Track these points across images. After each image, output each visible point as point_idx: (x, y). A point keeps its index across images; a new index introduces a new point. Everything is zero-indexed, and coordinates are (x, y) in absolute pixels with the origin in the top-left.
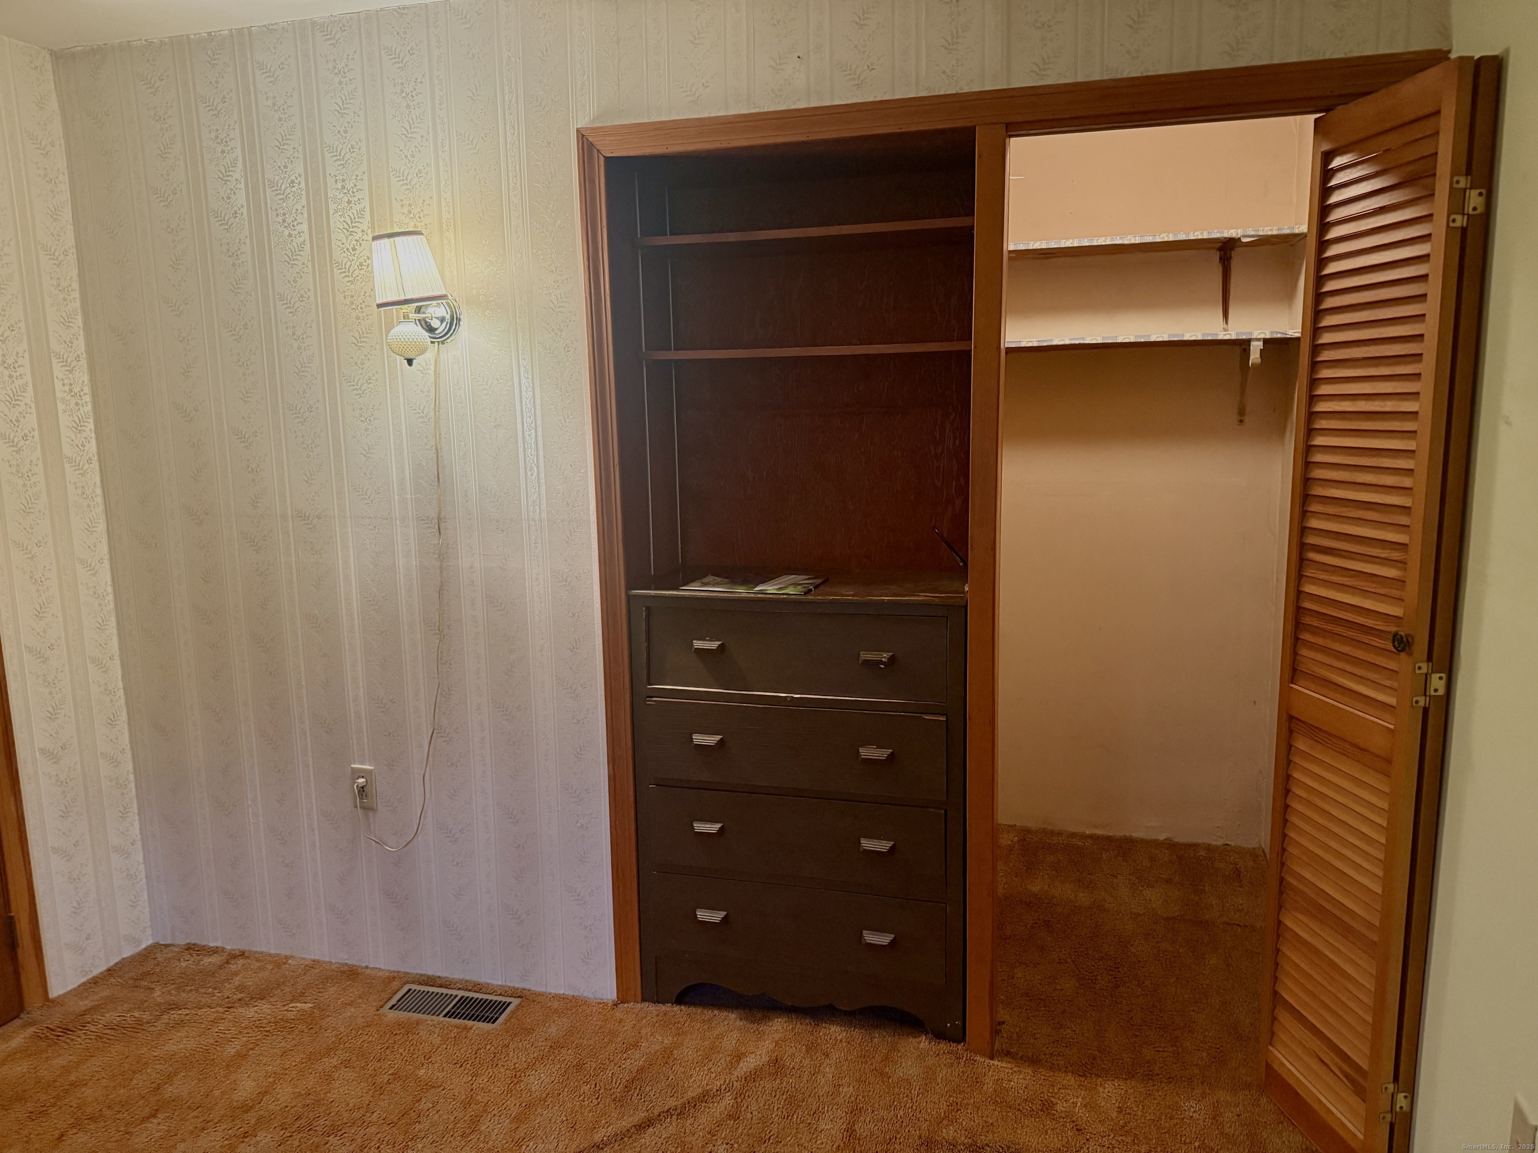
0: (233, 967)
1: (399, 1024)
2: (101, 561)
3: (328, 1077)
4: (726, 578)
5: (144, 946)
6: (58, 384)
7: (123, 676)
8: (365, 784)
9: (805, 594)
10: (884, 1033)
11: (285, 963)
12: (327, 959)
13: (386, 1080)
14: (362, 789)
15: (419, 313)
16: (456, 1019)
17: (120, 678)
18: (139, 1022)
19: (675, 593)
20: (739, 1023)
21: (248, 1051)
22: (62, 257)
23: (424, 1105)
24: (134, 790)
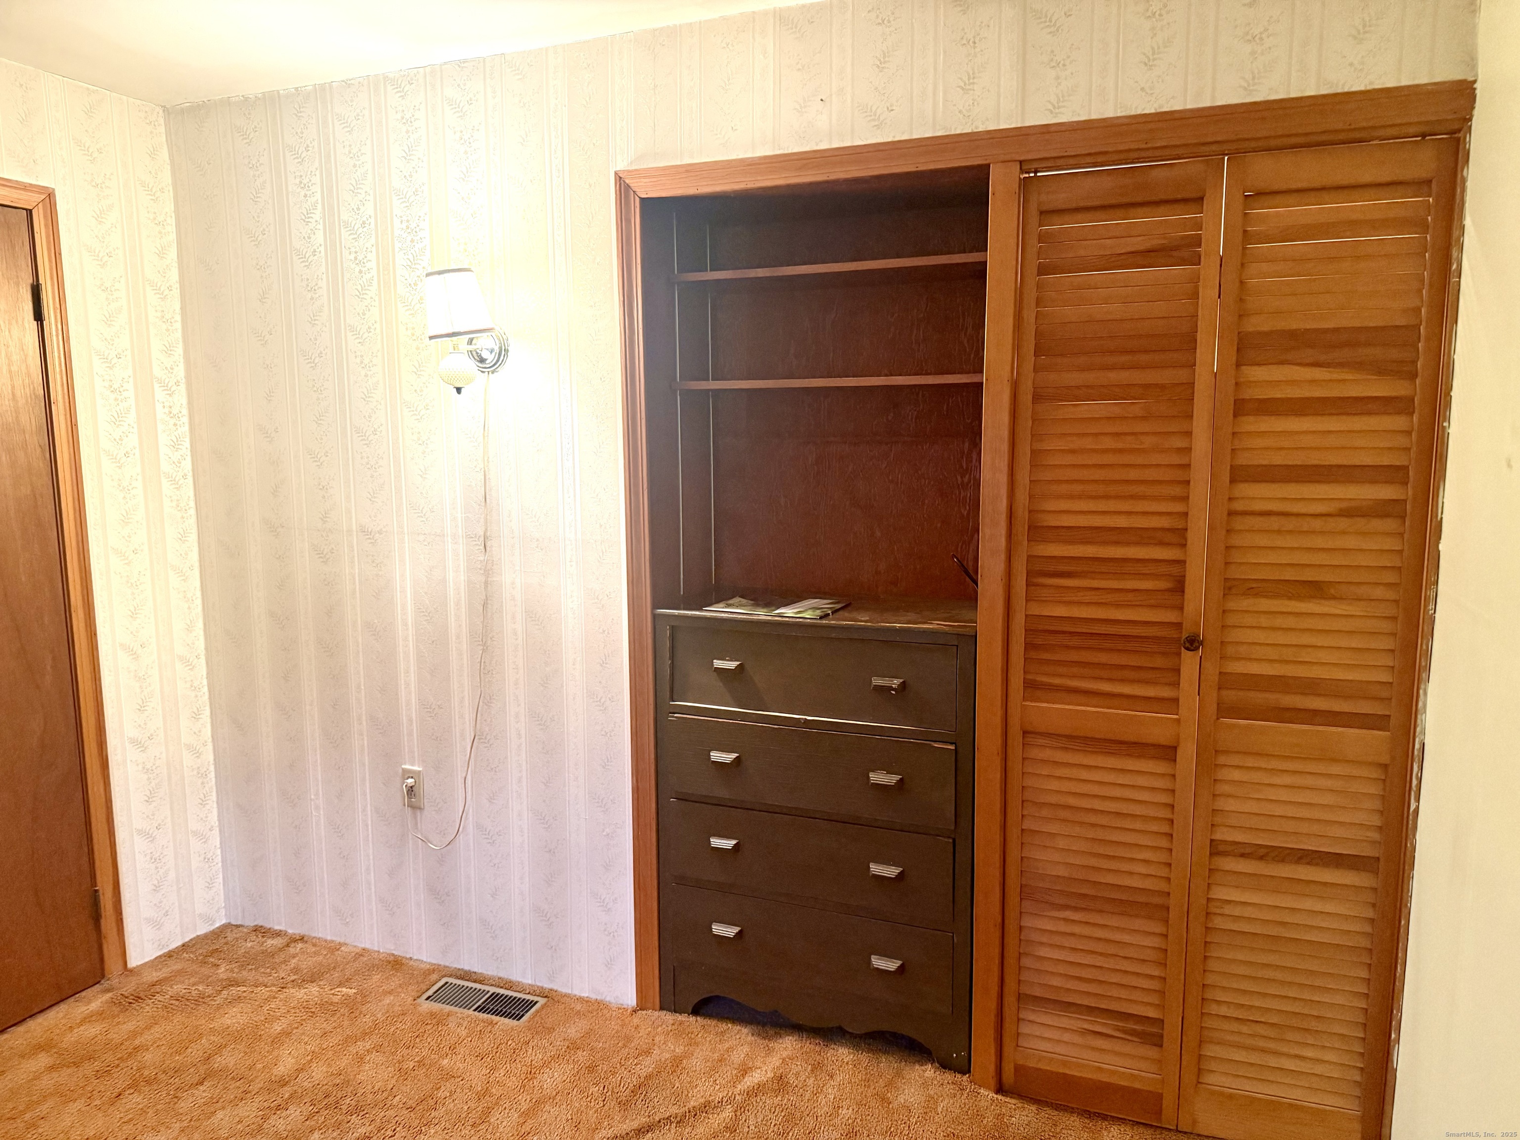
0: (292, 950)
1: (432, 1015)
2: (191, 568)
3: (360, 1059)
4: (752, 600)
5: (217, 925)
6: (159, 407)
7: (208, 674)
8: (413, 784)
9: (821, 618)
10: (891, 1058)
11: (338, 950)
12: (376, 949)
13: (412, 1067)
14: (411, 789)
15: (471, 344)
16: (484, 1014)
17: (205, 676)
18: (202, 995)
19: (697, 613)
20: (750, 1038)
21: (292, 1030)
22: (167, 292)
23: (440, 1094)
24: (214, 780)
